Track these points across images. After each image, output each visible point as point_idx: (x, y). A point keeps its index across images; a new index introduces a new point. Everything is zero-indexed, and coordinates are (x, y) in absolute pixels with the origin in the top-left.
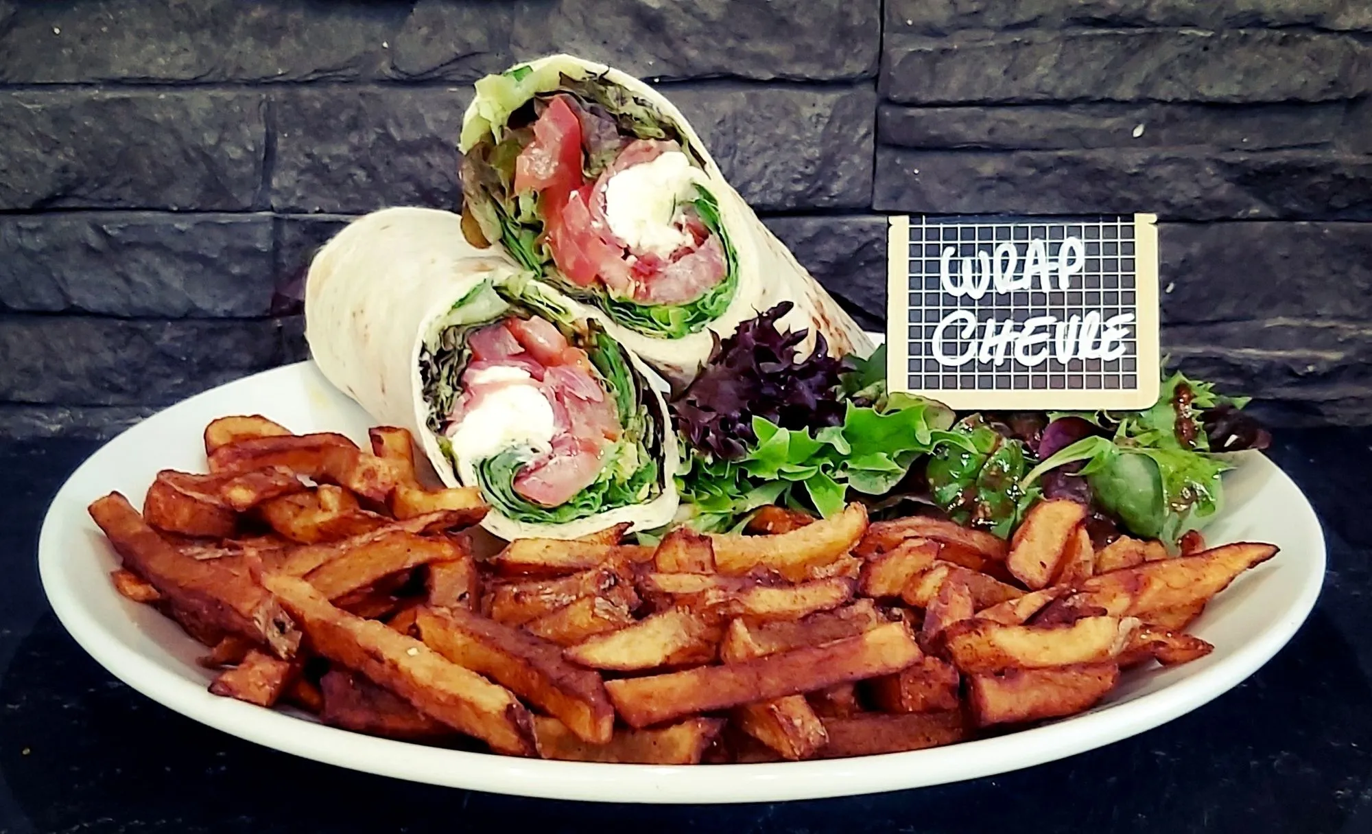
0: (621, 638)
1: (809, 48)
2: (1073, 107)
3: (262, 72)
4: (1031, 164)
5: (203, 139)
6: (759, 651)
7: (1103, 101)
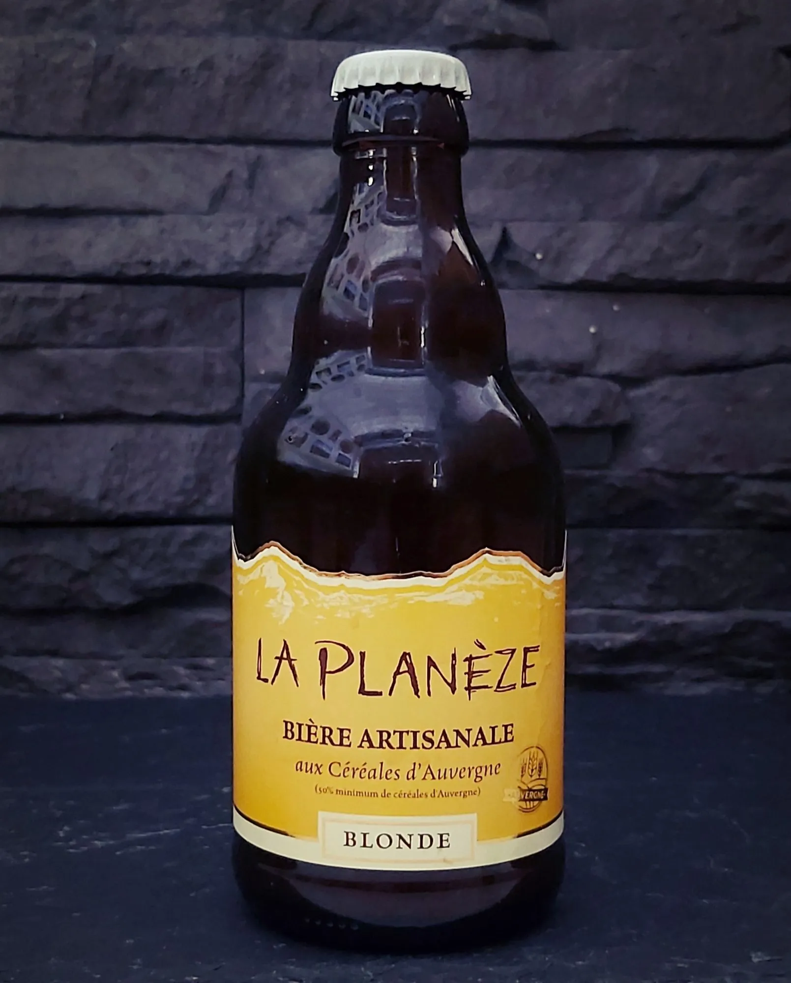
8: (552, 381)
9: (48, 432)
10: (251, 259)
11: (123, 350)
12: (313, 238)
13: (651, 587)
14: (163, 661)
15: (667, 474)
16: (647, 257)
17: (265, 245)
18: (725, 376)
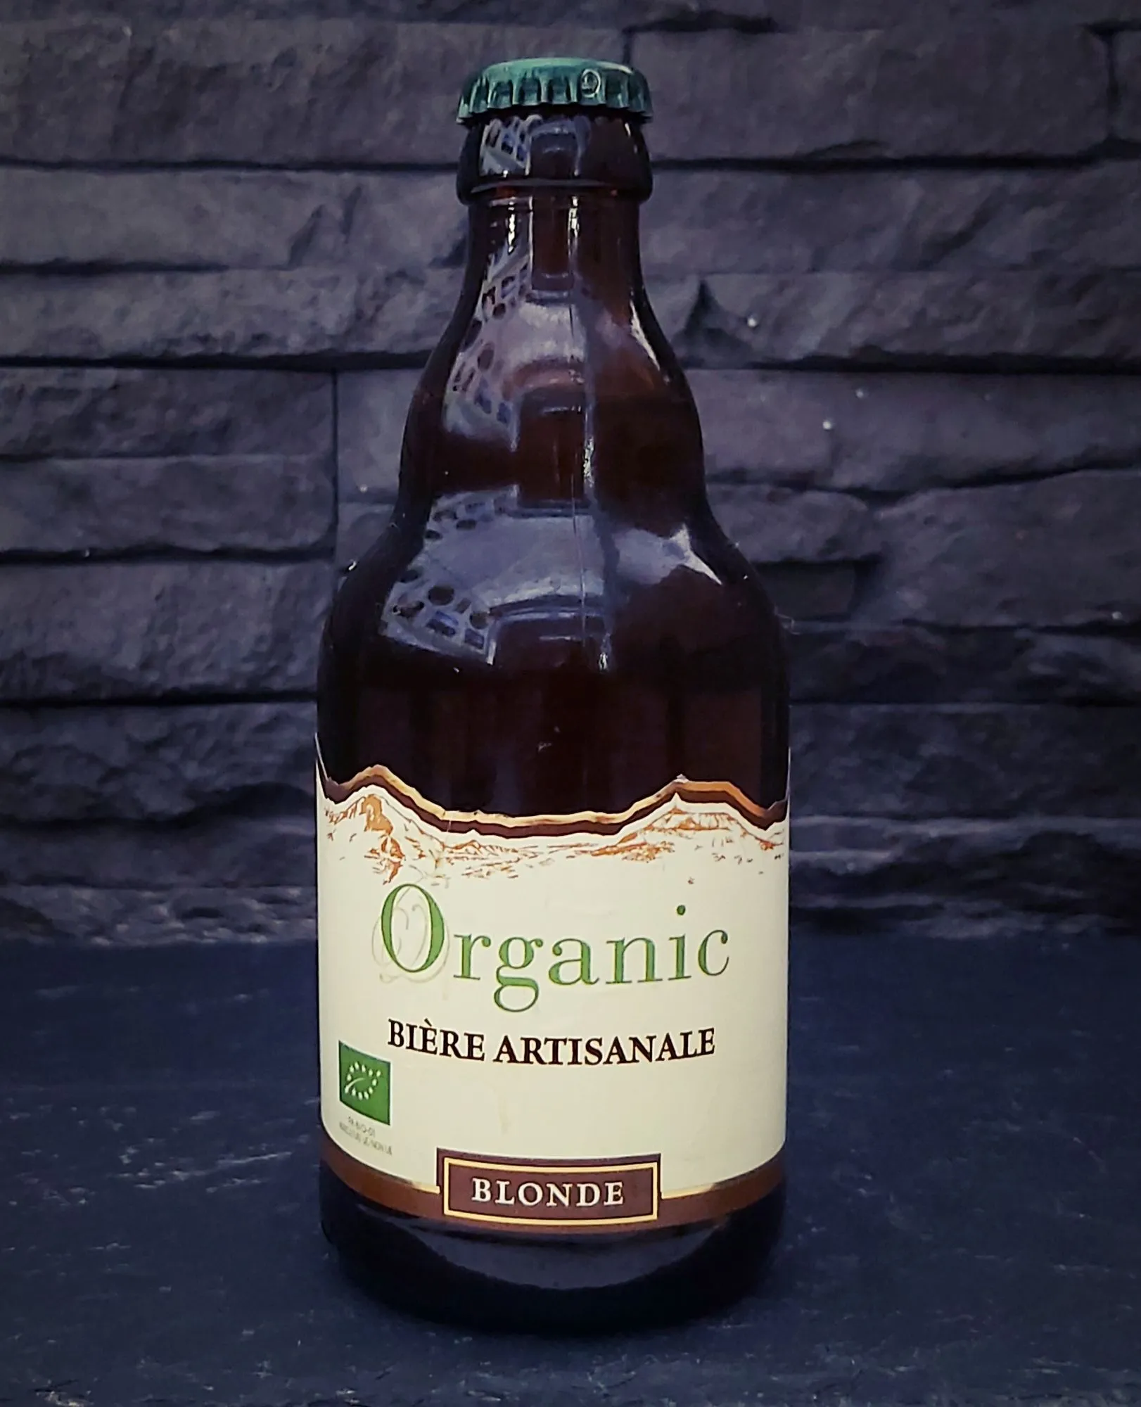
1: (253, 516)
8: (772, 498)
9: (68, 575)
10: (348, 332)
11: (173, 460)
12: (435, 301)
13: (911, 786)
14: (230, 892)
15: (934, 628)
16: (905, 324)
17: (369, 312)
18: (1016, 488)
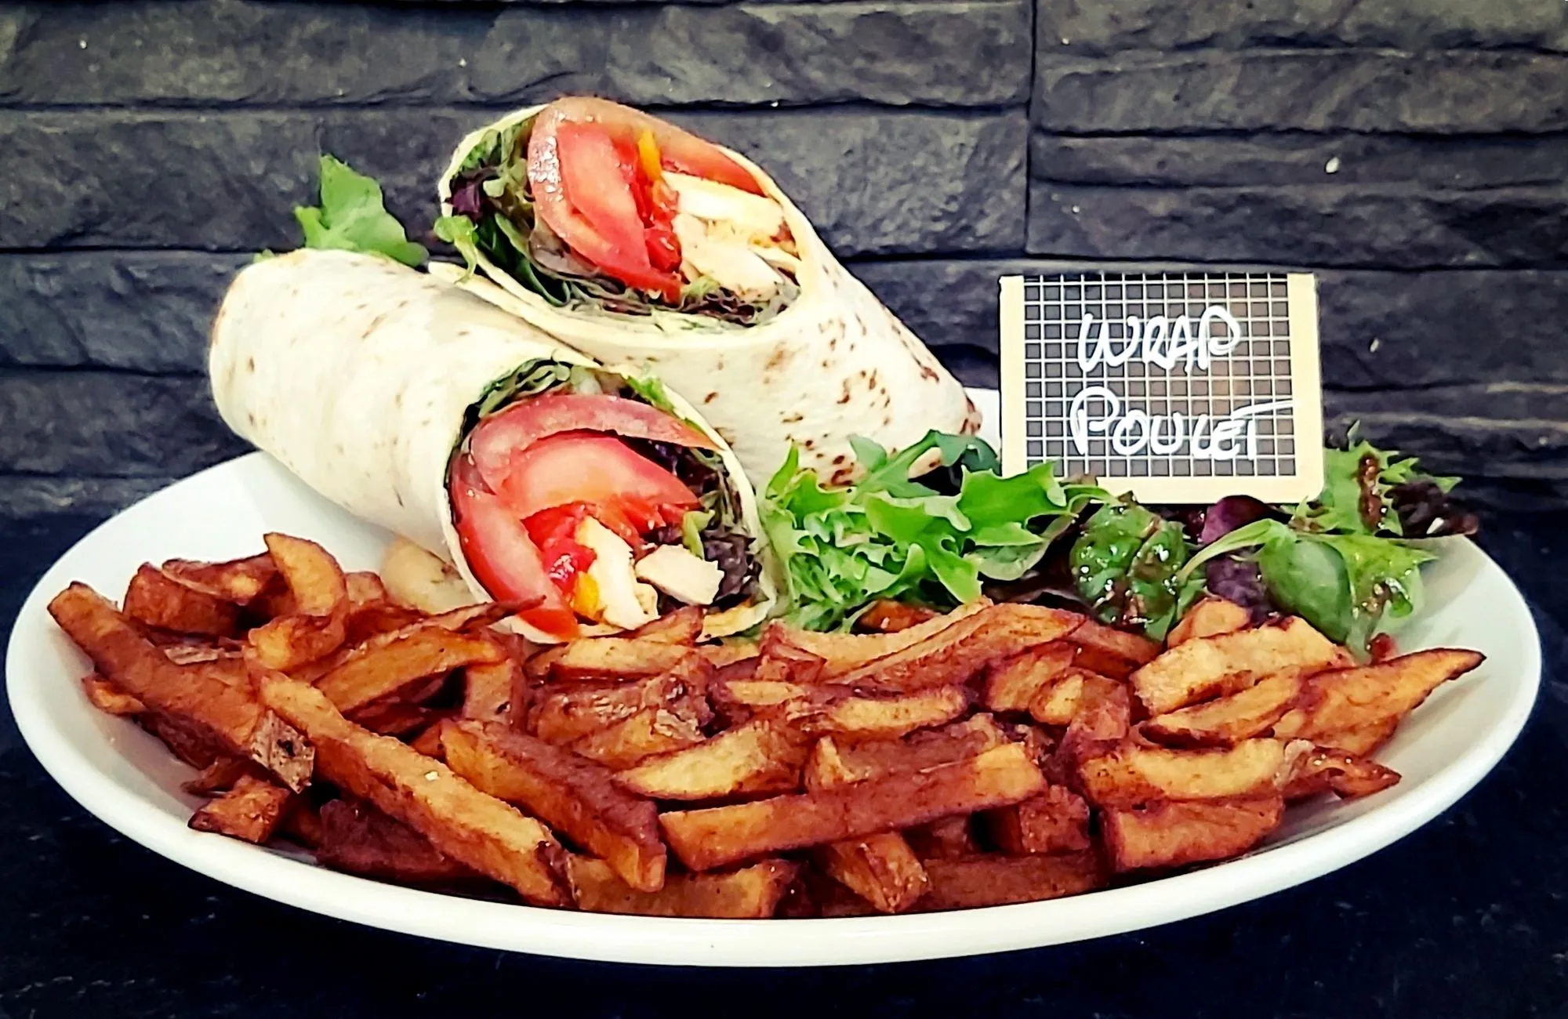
0: (685, 759)
1: (949, 68)
2: (1256, 138)
3: (321, 92)
4: (1209, 201)
5: (249, 169)
6: (848, 777)
7: (1291, 131)
